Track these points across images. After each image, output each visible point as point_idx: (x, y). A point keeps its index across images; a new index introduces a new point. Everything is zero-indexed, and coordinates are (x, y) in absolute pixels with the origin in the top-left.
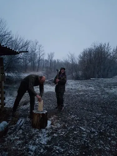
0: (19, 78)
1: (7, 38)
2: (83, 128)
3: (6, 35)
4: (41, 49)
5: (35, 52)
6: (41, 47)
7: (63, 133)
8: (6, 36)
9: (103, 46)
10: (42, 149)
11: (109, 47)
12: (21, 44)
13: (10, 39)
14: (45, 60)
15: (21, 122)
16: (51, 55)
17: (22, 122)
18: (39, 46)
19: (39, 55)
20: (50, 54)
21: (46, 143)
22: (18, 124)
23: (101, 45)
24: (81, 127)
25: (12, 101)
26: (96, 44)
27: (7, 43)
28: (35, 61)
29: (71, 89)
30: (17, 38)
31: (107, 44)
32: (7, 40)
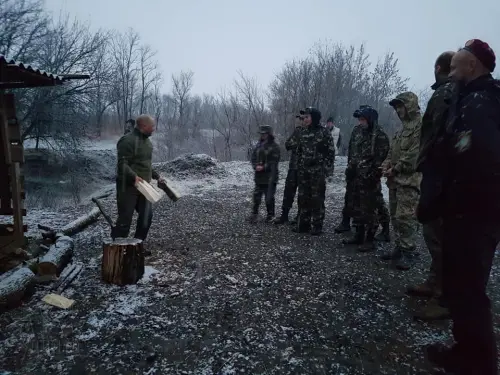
0: (77, 157)
1: (28, 22)
2: (232, 279)
3: (24, 12)
4: (147, 62)
5: (130, 69)
6: (148, 55)
7: (181, 290)
8: (26, 16)
9: (345, 53)
10: (120, 324)
11: (364, 57)
12: (79, 43)
13: (40, 25)
14: (164, 96)
15: (71, 272)
16: (183, 82)
17: (75, 272)
18: (142, 49)
19: (143, 79)
20: (178, 76)
21: (132, 312)
22: (65, 275)
23: (341, 52)
24: (228, 276)
25: (50, 220)
26: (323, 49)
27: (30, 39)
28: (128, 101)
29: (235, 186)
30: (63, 23)
31: (357, 48)
32: (29, 28)
